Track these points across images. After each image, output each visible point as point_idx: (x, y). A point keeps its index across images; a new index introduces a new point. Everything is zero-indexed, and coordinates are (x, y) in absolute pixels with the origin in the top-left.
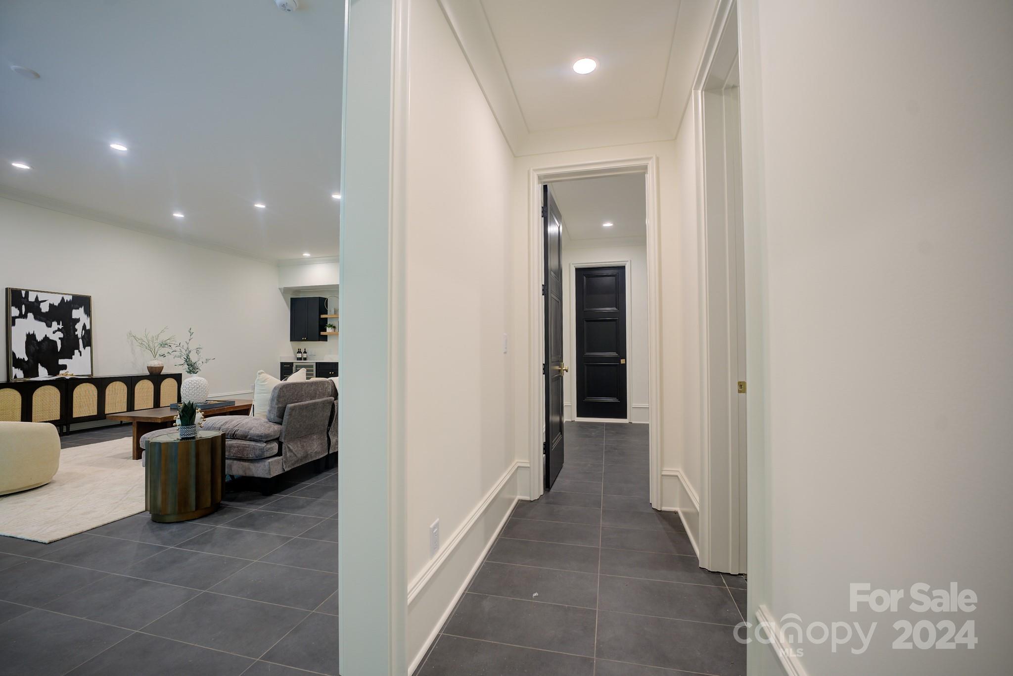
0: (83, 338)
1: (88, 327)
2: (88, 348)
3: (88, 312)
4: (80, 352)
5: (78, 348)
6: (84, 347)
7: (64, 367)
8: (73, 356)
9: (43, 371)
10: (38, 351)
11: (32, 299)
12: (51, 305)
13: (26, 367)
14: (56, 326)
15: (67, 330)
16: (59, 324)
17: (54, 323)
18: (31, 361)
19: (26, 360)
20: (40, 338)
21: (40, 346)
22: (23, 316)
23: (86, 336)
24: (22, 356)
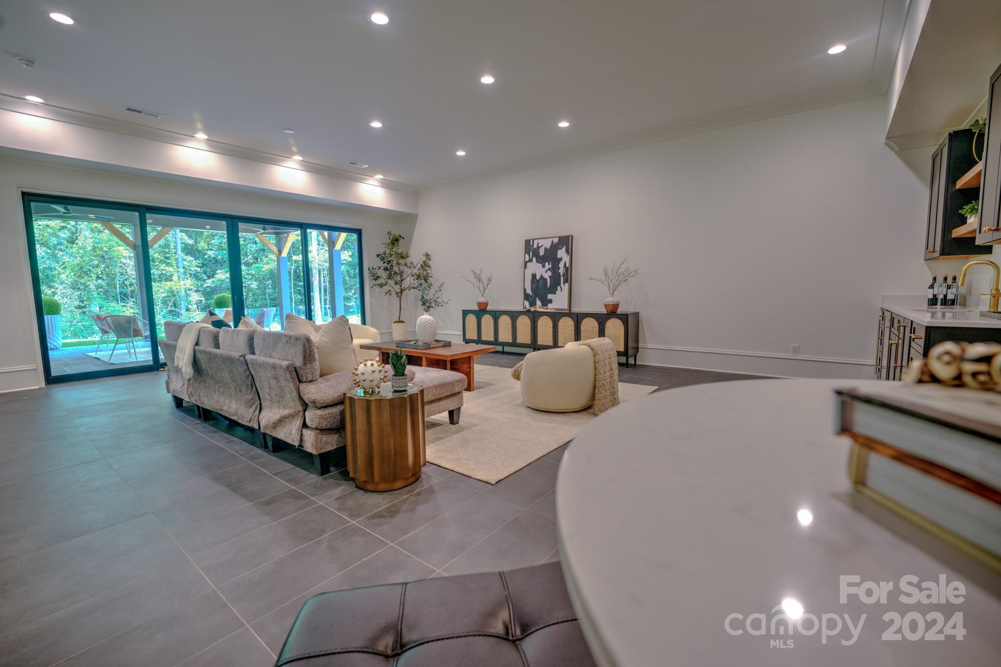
0: (564, 275)
1: (568, 265)
2: (567, 284)
3: (569, 252)
4: (561, 288)
5: (560, 285)
6: (564, 284)
7: (551, 301)
8: (557, 292)
9: (539, 303)
10: (537, 287)
11: (535, 246)
12: (546, 249)
13: (530, 300)
14: (548, 266)
15: (555, 269)
16: (549, 264)
17: (547, 264)
18: (533, 296)
19: (531, 294)
20: (538, 278)
21: (538, 284)
22: (530, 261)
23: (565, 274)
24: (529, 291)
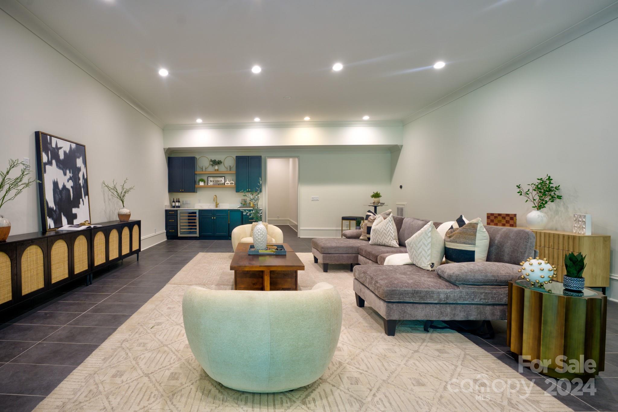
0: (83, 186)
1: (85, 177)
2: (87, 197)
3: (85, 162)
5: (82, 198)
6: (85, 197)
7: (76, 216)
8: (80, 205)
9: (64, 220)
10: (61, 199)
11: (54, 145)
12: (65, 152)
13: (55, 216)
14: (69, 174)
15: (75, 178)
16: (70, 172)
17: (68, 172)
18: (57, 210)
19: (55, 208)
20: (61, 186)
21: (61, 195)
22: (50, 163)
23: (85, 185)
24: (52, 204)
